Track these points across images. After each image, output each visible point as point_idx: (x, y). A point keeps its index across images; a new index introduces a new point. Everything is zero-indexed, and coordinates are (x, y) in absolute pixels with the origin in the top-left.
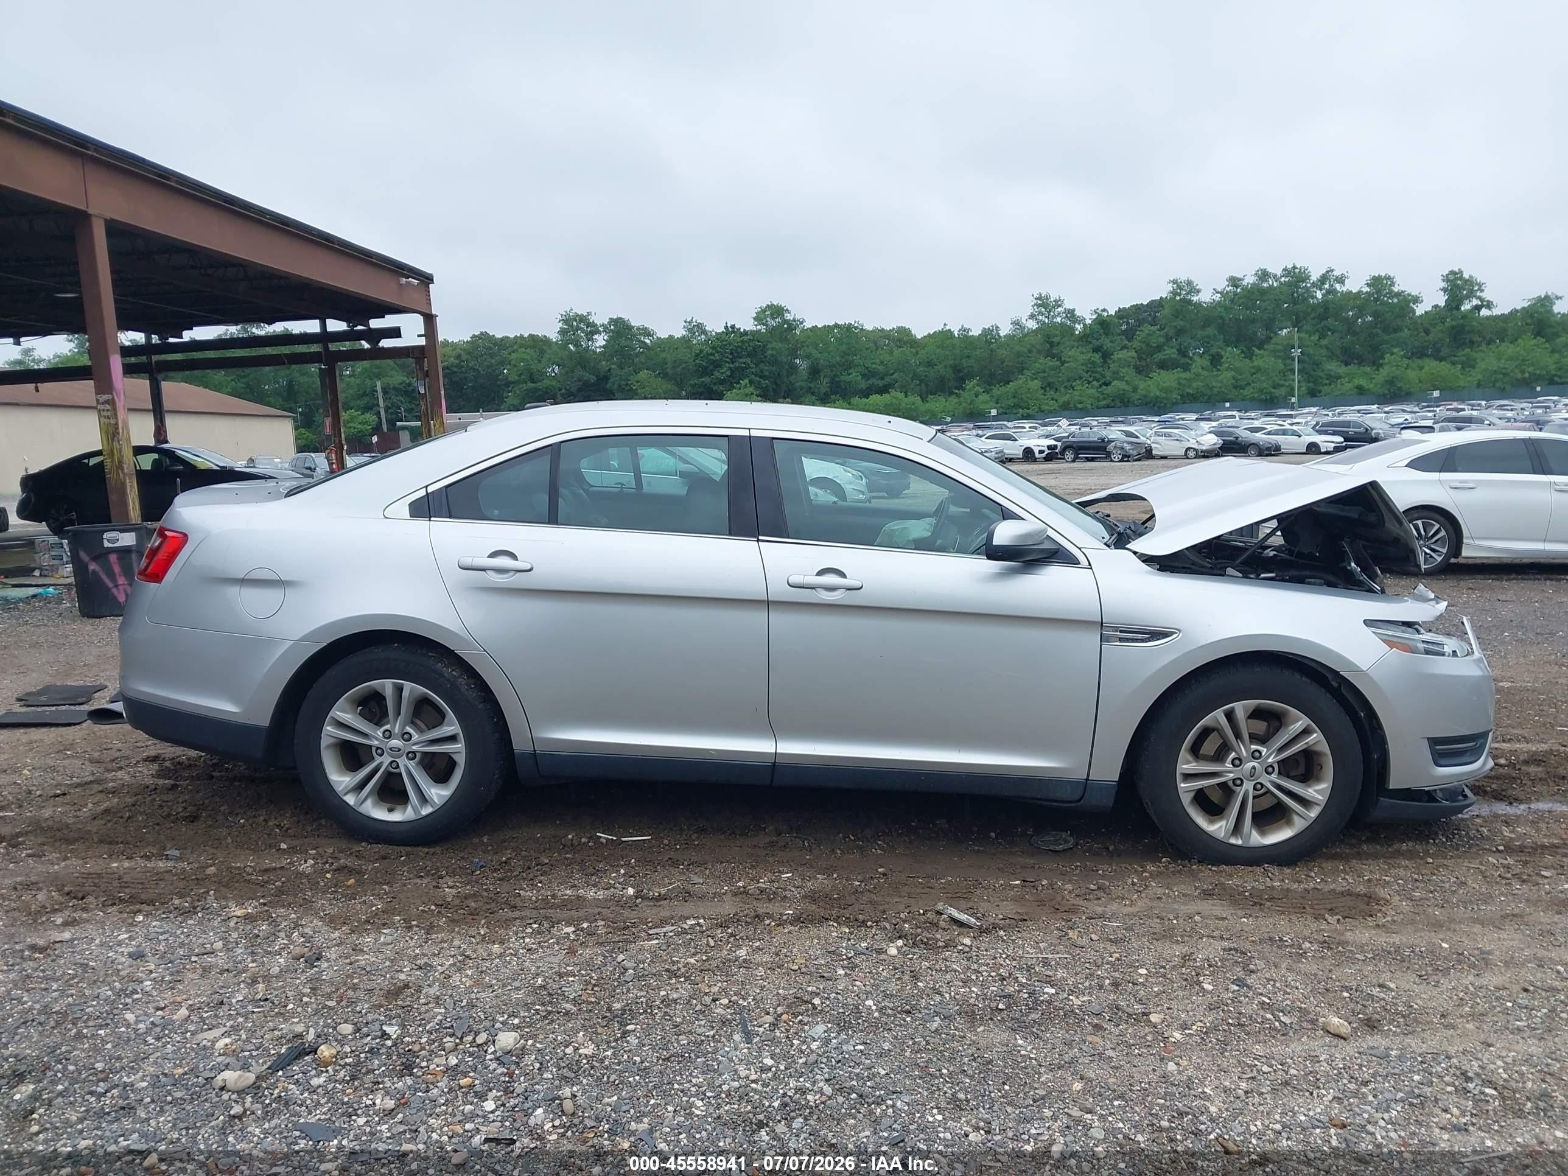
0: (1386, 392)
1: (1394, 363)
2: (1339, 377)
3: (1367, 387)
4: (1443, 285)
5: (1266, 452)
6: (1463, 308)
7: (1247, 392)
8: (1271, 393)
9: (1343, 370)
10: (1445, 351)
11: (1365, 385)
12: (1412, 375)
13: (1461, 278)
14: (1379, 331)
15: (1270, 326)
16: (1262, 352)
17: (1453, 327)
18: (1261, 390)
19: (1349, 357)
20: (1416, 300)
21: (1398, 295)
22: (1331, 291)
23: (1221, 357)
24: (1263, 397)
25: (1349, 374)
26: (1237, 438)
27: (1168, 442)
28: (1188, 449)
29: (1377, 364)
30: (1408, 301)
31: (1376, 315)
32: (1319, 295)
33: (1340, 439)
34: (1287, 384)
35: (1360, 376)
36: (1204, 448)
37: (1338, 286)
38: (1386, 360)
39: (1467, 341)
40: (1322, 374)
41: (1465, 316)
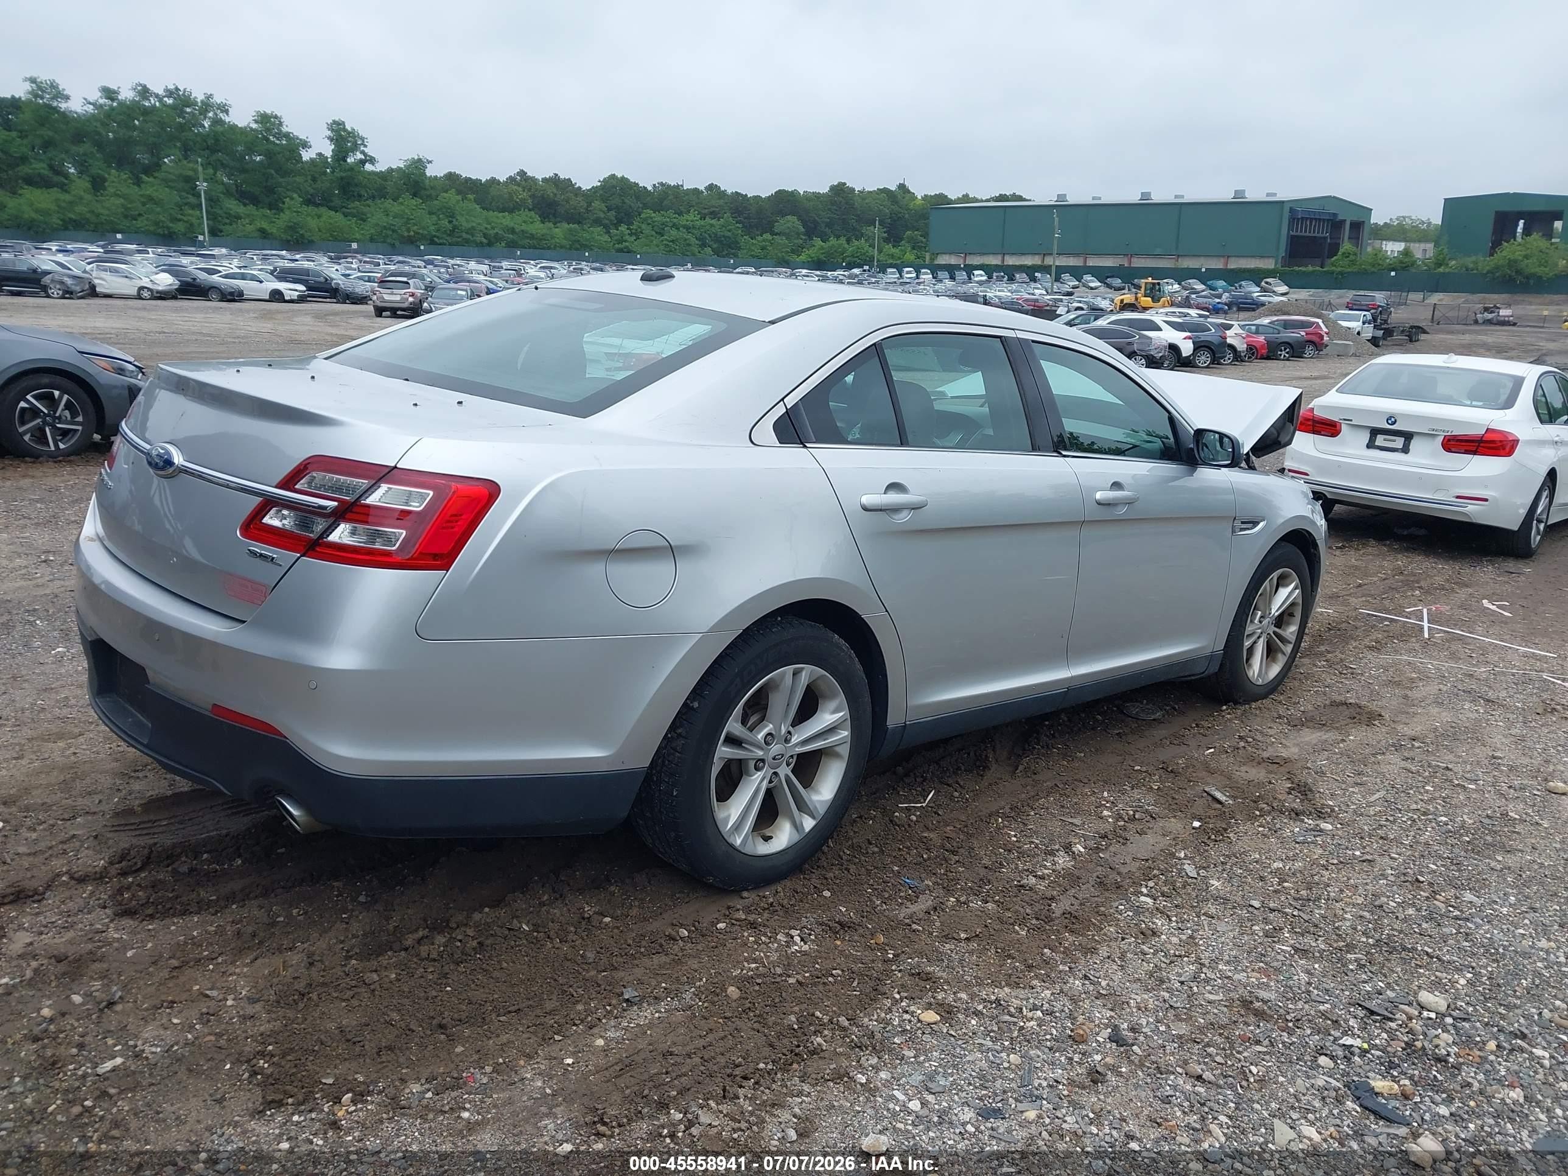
0: (289, 238)
1: (294, 209)
2: (239, 217)
3: (270, 231)
4: (329, 133)
5: (229, 297)
6: (349, 160)
7: (140, 223)
8: (168, 228)
9: (241, 210)
10: (337, 202)
11: (267, 228)
12: (313, 223)
13: (345, 130)
14: (273, 172)
15: (156, 150)
16: (151, 179)
17: (342, 178)
18: (157, 224)
19: (245, 197)
20: (305, 145)
21: (287, 135)
22: (217, 122)
23: (104, 180)
24: (160, 231)
25: (248, 216)
26: (194, 279)
27: (114, 278)
28: (142, 288)
29: (275, 206)
30: (296, 145)
31: (269, 155)
32: (206, 124)
33: (302, 288)
34: (185, 219)
35: (258, 218)
36: (160, 288)
37: (222, 116)
38: (286, 205)
39: (356, 194)
40: (219, 212)
41: (351, 169)
